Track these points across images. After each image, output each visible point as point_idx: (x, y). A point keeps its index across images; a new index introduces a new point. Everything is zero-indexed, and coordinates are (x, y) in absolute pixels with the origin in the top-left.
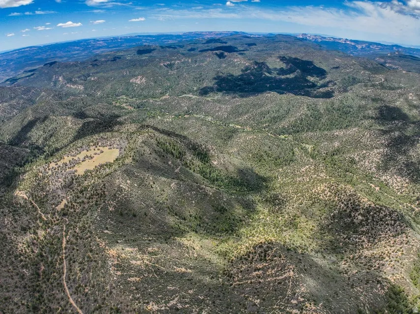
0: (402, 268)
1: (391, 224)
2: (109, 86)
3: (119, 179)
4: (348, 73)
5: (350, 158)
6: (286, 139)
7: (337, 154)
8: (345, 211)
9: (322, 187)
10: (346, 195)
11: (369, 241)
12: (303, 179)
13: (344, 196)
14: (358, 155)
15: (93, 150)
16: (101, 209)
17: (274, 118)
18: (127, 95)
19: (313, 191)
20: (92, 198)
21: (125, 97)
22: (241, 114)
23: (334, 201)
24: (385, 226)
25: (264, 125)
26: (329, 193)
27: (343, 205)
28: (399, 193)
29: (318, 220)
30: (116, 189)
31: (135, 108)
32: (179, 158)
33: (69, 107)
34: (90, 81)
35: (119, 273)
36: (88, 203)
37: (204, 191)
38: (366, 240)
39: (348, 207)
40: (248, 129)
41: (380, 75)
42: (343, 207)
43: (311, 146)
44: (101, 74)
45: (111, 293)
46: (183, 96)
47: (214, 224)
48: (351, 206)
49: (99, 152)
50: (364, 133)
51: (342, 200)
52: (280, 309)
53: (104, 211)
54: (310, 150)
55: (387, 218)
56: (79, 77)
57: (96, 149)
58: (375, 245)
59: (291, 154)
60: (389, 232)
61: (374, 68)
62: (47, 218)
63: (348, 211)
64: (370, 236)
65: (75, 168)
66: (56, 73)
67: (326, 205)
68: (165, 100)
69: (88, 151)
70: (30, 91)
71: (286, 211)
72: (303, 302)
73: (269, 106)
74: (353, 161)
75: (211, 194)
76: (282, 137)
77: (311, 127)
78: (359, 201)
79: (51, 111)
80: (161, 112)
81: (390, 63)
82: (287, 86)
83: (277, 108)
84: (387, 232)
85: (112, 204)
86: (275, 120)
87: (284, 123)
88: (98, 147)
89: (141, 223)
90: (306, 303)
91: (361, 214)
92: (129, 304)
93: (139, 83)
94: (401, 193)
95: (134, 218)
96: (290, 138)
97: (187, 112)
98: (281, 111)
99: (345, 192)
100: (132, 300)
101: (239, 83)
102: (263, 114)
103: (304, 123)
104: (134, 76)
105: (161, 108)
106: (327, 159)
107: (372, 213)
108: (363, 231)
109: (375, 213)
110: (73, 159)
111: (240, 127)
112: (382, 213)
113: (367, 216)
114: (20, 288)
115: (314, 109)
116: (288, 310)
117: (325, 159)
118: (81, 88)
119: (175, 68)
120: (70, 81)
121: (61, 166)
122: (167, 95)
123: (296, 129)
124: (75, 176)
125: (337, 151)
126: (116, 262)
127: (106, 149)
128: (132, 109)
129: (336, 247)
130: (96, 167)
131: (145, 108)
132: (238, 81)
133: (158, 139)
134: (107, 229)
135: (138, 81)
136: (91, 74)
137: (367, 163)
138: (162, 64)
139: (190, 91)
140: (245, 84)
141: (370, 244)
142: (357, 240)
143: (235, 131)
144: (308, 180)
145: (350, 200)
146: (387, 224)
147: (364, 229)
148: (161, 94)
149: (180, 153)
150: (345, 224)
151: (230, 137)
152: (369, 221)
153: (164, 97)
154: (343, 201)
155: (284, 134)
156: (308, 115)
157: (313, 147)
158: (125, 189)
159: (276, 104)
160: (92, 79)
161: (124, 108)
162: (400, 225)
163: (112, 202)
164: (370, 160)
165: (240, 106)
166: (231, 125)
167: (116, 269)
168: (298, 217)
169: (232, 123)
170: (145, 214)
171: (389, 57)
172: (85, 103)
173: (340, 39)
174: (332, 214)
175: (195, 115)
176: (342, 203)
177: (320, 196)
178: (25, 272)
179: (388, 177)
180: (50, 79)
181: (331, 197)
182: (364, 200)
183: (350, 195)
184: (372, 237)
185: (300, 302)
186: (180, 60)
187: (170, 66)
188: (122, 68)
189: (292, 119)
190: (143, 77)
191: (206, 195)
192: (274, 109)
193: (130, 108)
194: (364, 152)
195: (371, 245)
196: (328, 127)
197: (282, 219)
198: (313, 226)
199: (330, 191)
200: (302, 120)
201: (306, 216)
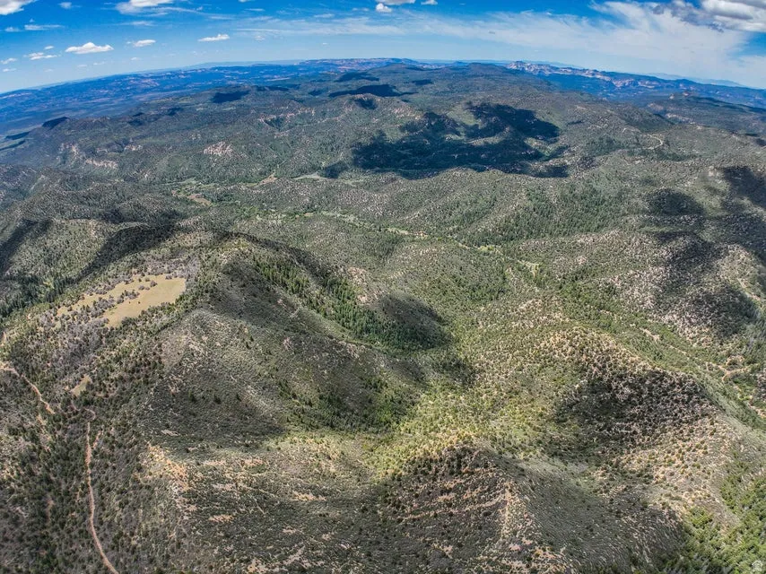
0: (706, 478)
1: (683, 401)
2: (164, 162)
3: (186, 333)
4: (599, 132)
5: (607, 284)
6: (491, 252)
7: (582, 278)
8: (601, 379)
9: (557, 339)
10: (601, 350)
11: (644, 433)
12: (523, 325)
13: (597, 352)
14: (619, 278)
15: (136, 281)
16: (155, 391)
17: (468, 215)
18: (198, 179)
19: (542, 345)
20: (138, 371)
21: (194, 182)
22: (408, 210)
23: (579, 362)
24: (672, 405)
25: (451, 229)
26: (570, 349)
27: (595, 369)
28: (695, 345)
29: (552, 398)
30: (182, 352)
31: (212, 201)
32: (297, 291)
33: (91, 202)
34: (130, 153)
35: (193, 508)
36: (131, 379)
37: (343, 352)
38: (639, 431)
39: (604, 373)
40: (422, 236)
41: (657, 135)
42: (596, 373)
43: (535, 265)
44: (150, 140)
45: (179, 545)
46: (301, 178)
47: (365, 412)
48: (611, 370)
49: (147, 285)
50: (630, 239)
51: (593, 361)
52: (489, 561)
53: (161, 394)
54: (533, 272)
55: (676, 390)
56: (108, 146)
57: (143, 279)
58: (656, 438)
59: (501, 280)
60: (679, 414)
61: (646, 121)
62: (56, 410)
63: (606, 378)
64: (646, 424)
65: (105, 316)
66: (65, 139)
67: (565, 370)
68: (269, 185)
69: (127, 283)
70: (17, 174)
71: (493, 383)
72: (531, 546)
73: (458, 194)
74: (611, 290)
75: (357, 356)
76: (484, 249)
77: (534, 231)
78: (624, 362)
79: (57, 211)
80: (262, 207)
81: (672, 112)
82: (490, 155)
83: (473, 197)
84: (676, 415)
85: (174, 381)
86: (469, 218)
87: (487, 224)
88: (147, 276)
89: (231, 413)
90: (537, 548)
91: (630, 384)
92: (213, 564)
93: (220, 154)
94: (699, 344)
95: (217, 405)
96: (498, 250)
97: (310, 208)
98: (480, 202)
99: (599, 346)
100: (218, 557)
101: (404, 152)
102: (448, 209)
103: (523, 222)
104: (210, 142)
105: (261, 200)
106: (564, 287)
107: (647, 382)
108: (634, 415)
109: (654, 382)
110: (100, 299)
111: (406, 233)
112: (666, 382)
113: (639, 388)
114: (12, 541)
115: (539, 197)
116: (504, 562)
117: (561, 288)
118: (113, 165)
119: (286, 126)
120: (92, 153)
121: (79, 312)
122: (272, 175)
123: (508, 234)
124: (105, 331)
125: (582, 273)
126: (186, 488)
127: (161, 279)
128: (209, 203)
129: (586, 444)
130: (143, 312)
131: (231, 202)
132: (403, 149)
133: (257, 258)
134: (168, 427)
135: (218, 151)
136: (131, 141)
137: (636, 292)
138: (262, 120)
139: (314, 169)
140: (414, 154)
141: (646, 438)
142: (624, 431)
143: (397, 240)
144: (532, 326)
145: (608, 359)
146: (677, 401)
147: (636, 411)
148: (261, 174)
149: (298, 283)
150: (601, 402)
151: (389, 252)
152: (644, 396)
153: (266, 181)
154: (596, 361)
155: (487, 243)
156: (528, 208)
157: (540, 266)
158: (198, 353)
159: (471, 190)
160: (134, 149)
161: (192, 202)
162: (699, 402)
163: (175, 378)
164: (642, 286)
165: (406, 194)
166: (390, 230)
167: (186, 500)
168: (517, 393)
169: (393, 225)
170: (238, 397)
171: (673, 101)
172: (120, 194)
173: (584, 70)
174: (577, 386)
175: (324, 213)
176: (595, 365)
177: (555, 353)
178: (20, 511)
179: (675, 316)
180: (55, 150)
181: (574, 356)
182: (634, 359)
183: (607, 351)
184: (650, 425)
185: (525, 547)
186: (295, 112)
187: (278, 123)
188: (188, 128)
189: (502, 216)
190: (227, 144)
191: (348, 358)
192: (467, 199)
193: (204, 202)
194: (631, 272)
195: (648, 440)
196: (565, 230)
197: (487, 398)
198: (543, 409)
199: (571, 345)
200: (518, 217)
201: (530, 390)
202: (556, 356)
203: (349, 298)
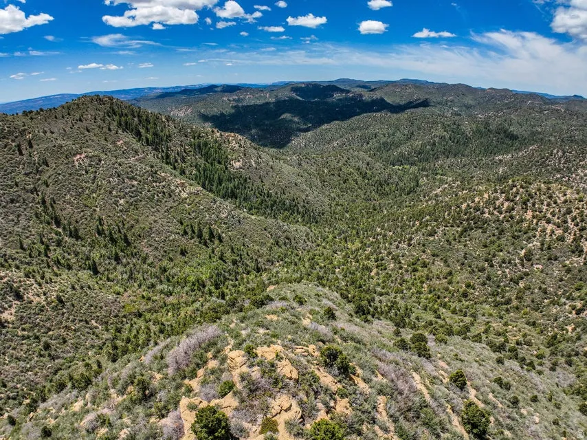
6: (405, 170)
8: (561, 239)
10: (555, 202)
13: (549, 205)
17: (386, 144)
22: (329, 142)
23: (522, 221)
26: (506, 204)
27: (550, 227)
29: (482, 270)
42: (553, 232)
50: (552, 151)
51: (545, 217)
59: (414, 184)
67: (502, 232)
71: (389, 253)
73: (377, 128)
76: (398, 168)
87: (403, 149)
93: (182, 115)
96: (413, 168)
98: (398, 134)
99: (550, 197)
102: (366, 139)
103: (438, 148)
123: (423, 156)
138: (225, 99)
145: (569, 212)
154: (549, 216)
155: (402, 163)
156: (444, 137)
168: (425, 266)
174: (523, 252)
176: (548, 222)
177: (483, 213)
181: (514, 213)
186: (253, 95)
187: (237, 101)
190: (189, 107)
197: (378, 274)
198: (468, 286)
199: (508, 199)
200: (434, 144)
201: (446, 261)
202: (486, 215)
203: (220, 163)
